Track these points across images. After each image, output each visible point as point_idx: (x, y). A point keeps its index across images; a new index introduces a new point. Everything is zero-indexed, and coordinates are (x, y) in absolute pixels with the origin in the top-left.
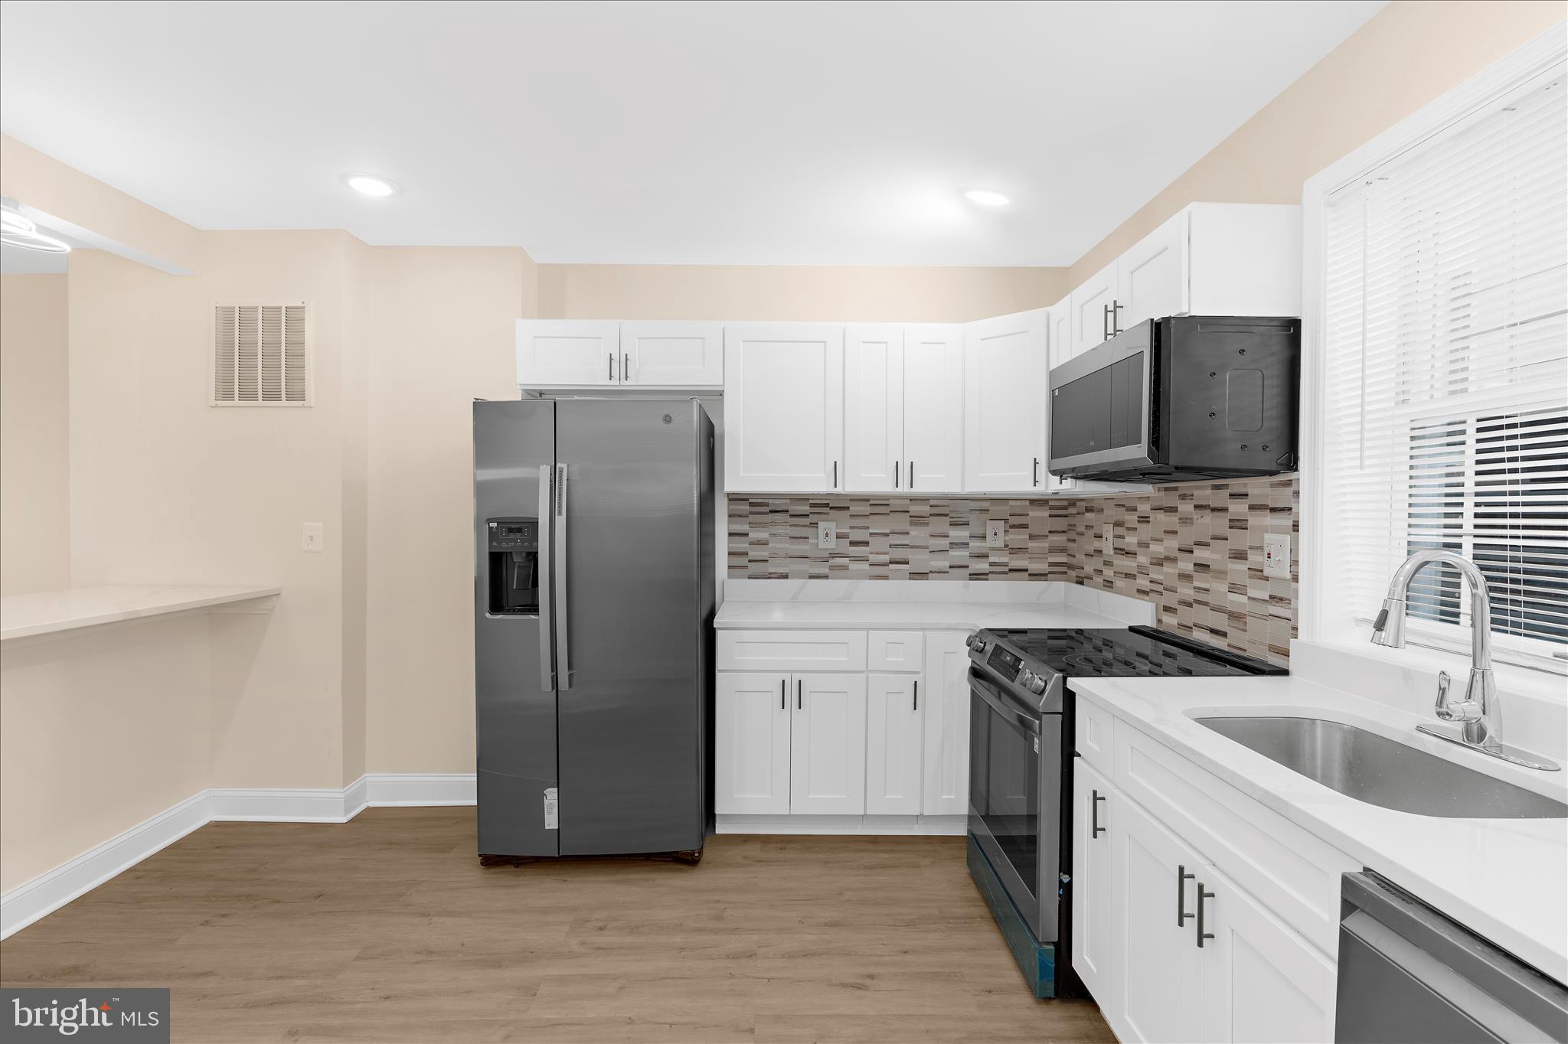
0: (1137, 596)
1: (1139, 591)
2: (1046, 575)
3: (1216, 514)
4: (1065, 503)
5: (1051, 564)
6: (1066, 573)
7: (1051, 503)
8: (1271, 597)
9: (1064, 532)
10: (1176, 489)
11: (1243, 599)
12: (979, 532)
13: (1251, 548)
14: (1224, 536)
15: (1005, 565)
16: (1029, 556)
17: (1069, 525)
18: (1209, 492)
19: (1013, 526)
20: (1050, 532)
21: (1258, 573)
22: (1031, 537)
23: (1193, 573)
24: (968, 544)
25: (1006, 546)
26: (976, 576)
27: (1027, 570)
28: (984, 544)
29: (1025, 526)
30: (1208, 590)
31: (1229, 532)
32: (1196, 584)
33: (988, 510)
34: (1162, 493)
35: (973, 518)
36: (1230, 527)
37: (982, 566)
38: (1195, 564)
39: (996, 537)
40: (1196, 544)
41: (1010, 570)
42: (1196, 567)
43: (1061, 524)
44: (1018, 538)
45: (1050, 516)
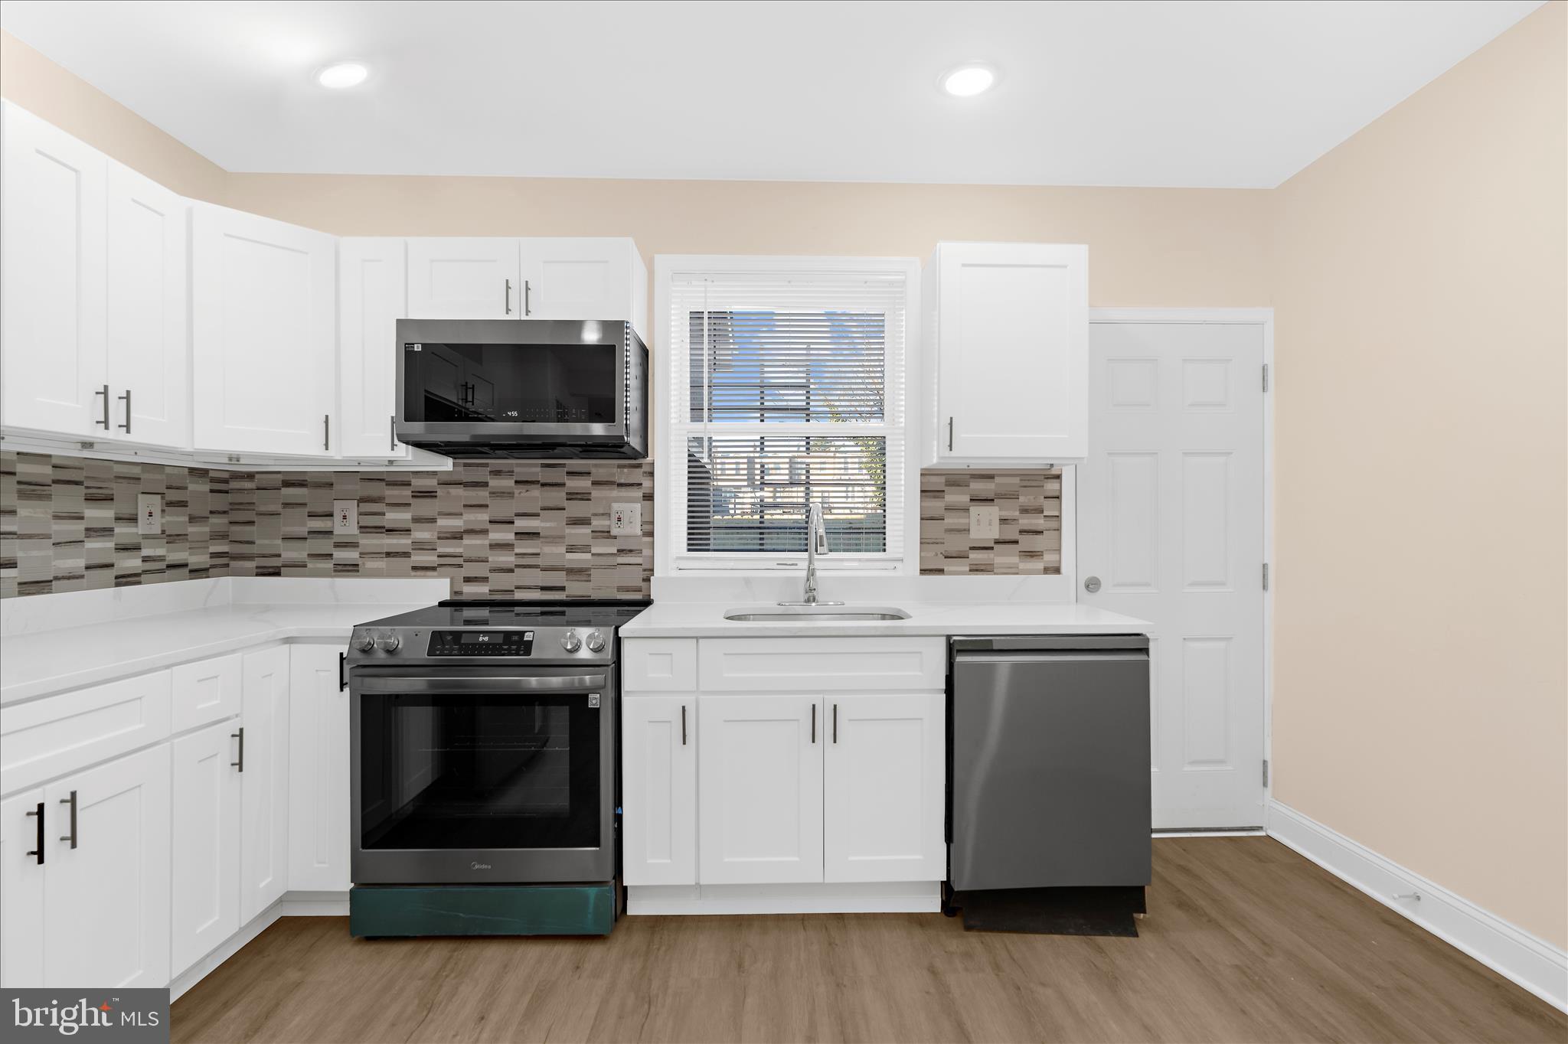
0: (413, 573)
1: (414, 568)
2: (206, 570)
3: (545, 488)
4: (226, 476)
5: (214, 555)
6: (227, 565)
7: (211, 474)
8: (618, 551)
9: (225, 512)
10: (486, 465)
11: (588, 556)
12: (126, 511)
13: (595, 515)
14: (561, 506)
15: (161, 559)
16: (188, 545)
17: (231, 504)
18: (539, 469)
19: (170, 504)
20: (211, 512)
21: (606, 534)
22: (192, 519)
23: (515, 542)
24: (111, 530)
25: (163, 532)
26: (125, 579)
27: (186, 565)
28: (133, 530)
29: (183, 504)
30: (538, 554)
31: (566, 504)
32: (517, 550)
33: (139, 479)
34: (461, 469)
35: (117, 489)
36: (567, 499)
37: (131, 563)
38: (516, 534)
39: (152, 519)
40: (518, 515)
41: (170, 567)
42: (519, 536)
43: (221, 502)
44: (177, 520)
45: (212, 491)
